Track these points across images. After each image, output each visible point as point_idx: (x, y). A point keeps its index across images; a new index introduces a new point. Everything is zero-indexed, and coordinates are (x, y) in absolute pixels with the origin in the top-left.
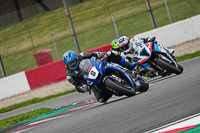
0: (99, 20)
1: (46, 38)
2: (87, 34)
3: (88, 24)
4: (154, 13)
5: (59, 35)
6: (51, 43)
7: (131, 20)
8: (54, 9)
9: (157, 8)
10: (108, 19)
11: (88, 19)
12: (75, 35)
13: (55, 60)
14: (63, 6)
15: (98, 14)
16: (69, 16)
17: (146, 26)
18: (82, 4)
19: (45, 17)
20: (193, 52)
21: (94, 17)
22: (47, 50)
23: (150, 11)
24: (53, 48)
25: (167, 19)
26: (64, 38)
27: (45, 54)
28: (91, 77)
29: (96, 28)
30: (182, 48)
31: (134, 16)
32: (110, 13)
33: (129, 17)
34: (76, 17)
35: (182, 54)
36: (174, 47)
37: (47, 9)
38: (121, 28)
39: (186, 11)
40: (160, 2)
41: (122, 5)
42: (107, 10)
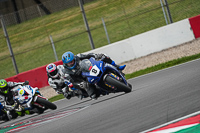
0: (37, 41)
2: (25, 55)
3: (26, 45)
4: (92, 33)
7: (70, 41)
9: (95, 29)
10: (46, 40)
12: (13, 56)
15: (37, 35)
16: (7, 37)
17: (85, 47)
21: (32, 38)
23: (89, 31)
25: (105, 40)
29: (34, 49)
31: (72, 36)
32: (48, 34)
33: (67, 38)
34: (14, 38)
38: (59, 49)
39: (124, 32)
40: (98, 23)
41: (60, 26)
42: (45, 31)
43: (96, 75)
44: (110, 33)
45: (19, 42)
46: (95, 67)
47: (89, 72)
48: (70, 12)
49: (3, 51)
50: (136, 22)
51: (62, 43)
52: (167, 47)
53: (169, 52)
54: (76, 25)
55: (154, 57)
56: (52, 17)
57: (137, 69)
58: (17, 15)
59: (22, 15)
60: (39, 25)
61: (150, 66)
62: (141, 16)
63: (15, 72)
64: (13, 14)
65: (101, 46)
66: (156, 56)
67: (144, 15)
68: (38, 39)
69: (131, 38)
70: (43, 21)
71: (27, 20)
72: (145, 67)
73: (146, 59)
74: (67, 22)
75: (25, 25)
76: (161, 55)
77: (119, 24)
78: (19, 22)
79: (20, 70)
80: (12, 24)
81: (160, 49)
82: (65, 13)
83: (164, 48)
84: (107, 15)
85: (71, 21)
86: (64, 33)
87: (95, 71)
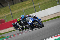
0: (19, 10)
1: (3, 15)
2: (15, 14)
3: (16, 11)
4: (35, 8)
5: (7, 14)
6: (5, 17)
7: (29, 10)
8: (5, 7)
9: (36, 6)
10: (22, 10)
11: (15, 10)
12: (12, 14)
13: (6, 22)
14: (8, 6)
15: (19, 8)
16: (10, 9)
17: (33, 12)
18: (14, 5)
19: (3, 9)
20: (47, 19)
21: (17, 9)
22: (3, 19)
23: (34, 7)
24: (5, 18)
26: (8, 15)
27: (3, 20)
28: (30, 22)
29: (18, 12)
30: (44, 18)
31: (29, 9)
32: (22, 8)
34: (12, 9)
35: (44, 20)
36: (42, 18)
37: (3, 7)
38: (25, 12)
39: (45, 7)
40: (37, 5)
41: (26, 5)
42: (21, 7)
43: (31, 23)
44: (41, 7)
45: (14, 10)
46: (31, 20)
47: (29, 22)
48: (29, 1)
49: (9, 13)
50: (49, 4)
51: (27, 10)
52: (58, 12)
53: (59, 13)
54: (31, 5)
55: (54, 15)
56: (23, 3)
57: (49, 18)
58: (13, 2)
59: (14, 2)
60: (20, 5)
61: (53, 17)
62: (50, 3)
63: (12, 19)
64: (12, 2)
65: (38, 11)
66: (55, 15)
67: (51, 2)
68: (19, 9)
69: (47, 9)
70: (21, 4)
71: (16, 3)
72: (51, 18)
73: (52, 15)
74: (28, 4)
75: (15, 5)
76: (56, 14)
77: (44, 5)
78: (14, 4)
79: (14, 18)
80: (11, 5)
81: (56, 12)
82: (27, 1)
83: (57, 12)
84: (40, 2)
85: (29, 4)
86: (27, 7)
87: (31, 21)
